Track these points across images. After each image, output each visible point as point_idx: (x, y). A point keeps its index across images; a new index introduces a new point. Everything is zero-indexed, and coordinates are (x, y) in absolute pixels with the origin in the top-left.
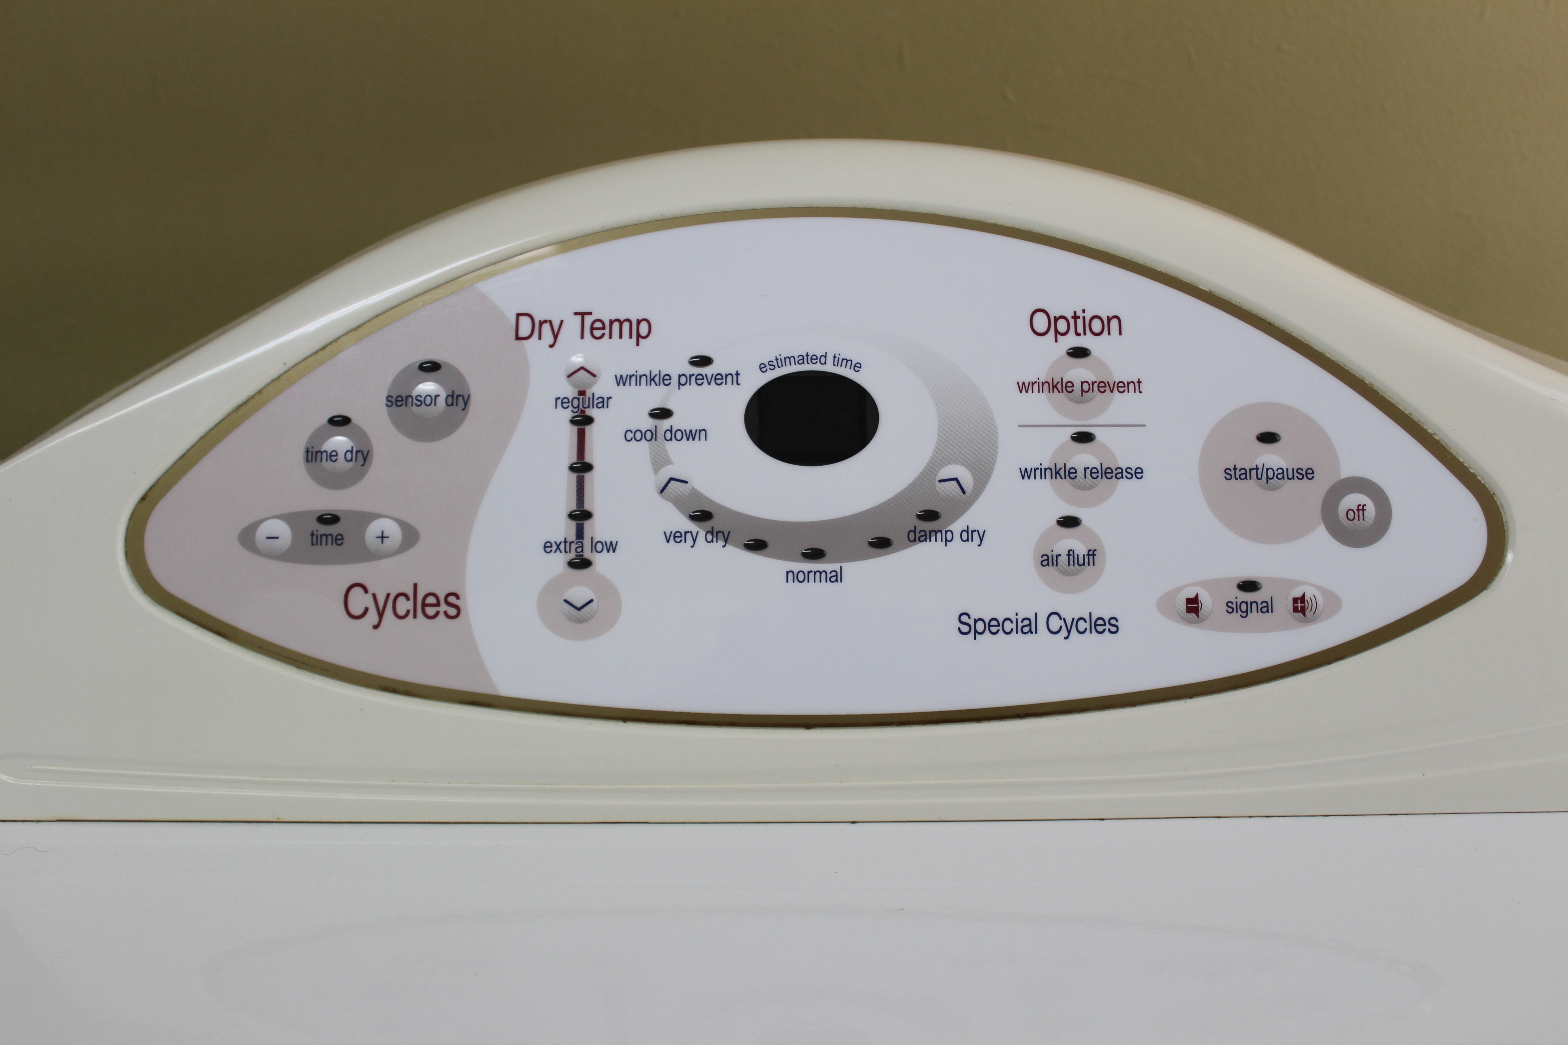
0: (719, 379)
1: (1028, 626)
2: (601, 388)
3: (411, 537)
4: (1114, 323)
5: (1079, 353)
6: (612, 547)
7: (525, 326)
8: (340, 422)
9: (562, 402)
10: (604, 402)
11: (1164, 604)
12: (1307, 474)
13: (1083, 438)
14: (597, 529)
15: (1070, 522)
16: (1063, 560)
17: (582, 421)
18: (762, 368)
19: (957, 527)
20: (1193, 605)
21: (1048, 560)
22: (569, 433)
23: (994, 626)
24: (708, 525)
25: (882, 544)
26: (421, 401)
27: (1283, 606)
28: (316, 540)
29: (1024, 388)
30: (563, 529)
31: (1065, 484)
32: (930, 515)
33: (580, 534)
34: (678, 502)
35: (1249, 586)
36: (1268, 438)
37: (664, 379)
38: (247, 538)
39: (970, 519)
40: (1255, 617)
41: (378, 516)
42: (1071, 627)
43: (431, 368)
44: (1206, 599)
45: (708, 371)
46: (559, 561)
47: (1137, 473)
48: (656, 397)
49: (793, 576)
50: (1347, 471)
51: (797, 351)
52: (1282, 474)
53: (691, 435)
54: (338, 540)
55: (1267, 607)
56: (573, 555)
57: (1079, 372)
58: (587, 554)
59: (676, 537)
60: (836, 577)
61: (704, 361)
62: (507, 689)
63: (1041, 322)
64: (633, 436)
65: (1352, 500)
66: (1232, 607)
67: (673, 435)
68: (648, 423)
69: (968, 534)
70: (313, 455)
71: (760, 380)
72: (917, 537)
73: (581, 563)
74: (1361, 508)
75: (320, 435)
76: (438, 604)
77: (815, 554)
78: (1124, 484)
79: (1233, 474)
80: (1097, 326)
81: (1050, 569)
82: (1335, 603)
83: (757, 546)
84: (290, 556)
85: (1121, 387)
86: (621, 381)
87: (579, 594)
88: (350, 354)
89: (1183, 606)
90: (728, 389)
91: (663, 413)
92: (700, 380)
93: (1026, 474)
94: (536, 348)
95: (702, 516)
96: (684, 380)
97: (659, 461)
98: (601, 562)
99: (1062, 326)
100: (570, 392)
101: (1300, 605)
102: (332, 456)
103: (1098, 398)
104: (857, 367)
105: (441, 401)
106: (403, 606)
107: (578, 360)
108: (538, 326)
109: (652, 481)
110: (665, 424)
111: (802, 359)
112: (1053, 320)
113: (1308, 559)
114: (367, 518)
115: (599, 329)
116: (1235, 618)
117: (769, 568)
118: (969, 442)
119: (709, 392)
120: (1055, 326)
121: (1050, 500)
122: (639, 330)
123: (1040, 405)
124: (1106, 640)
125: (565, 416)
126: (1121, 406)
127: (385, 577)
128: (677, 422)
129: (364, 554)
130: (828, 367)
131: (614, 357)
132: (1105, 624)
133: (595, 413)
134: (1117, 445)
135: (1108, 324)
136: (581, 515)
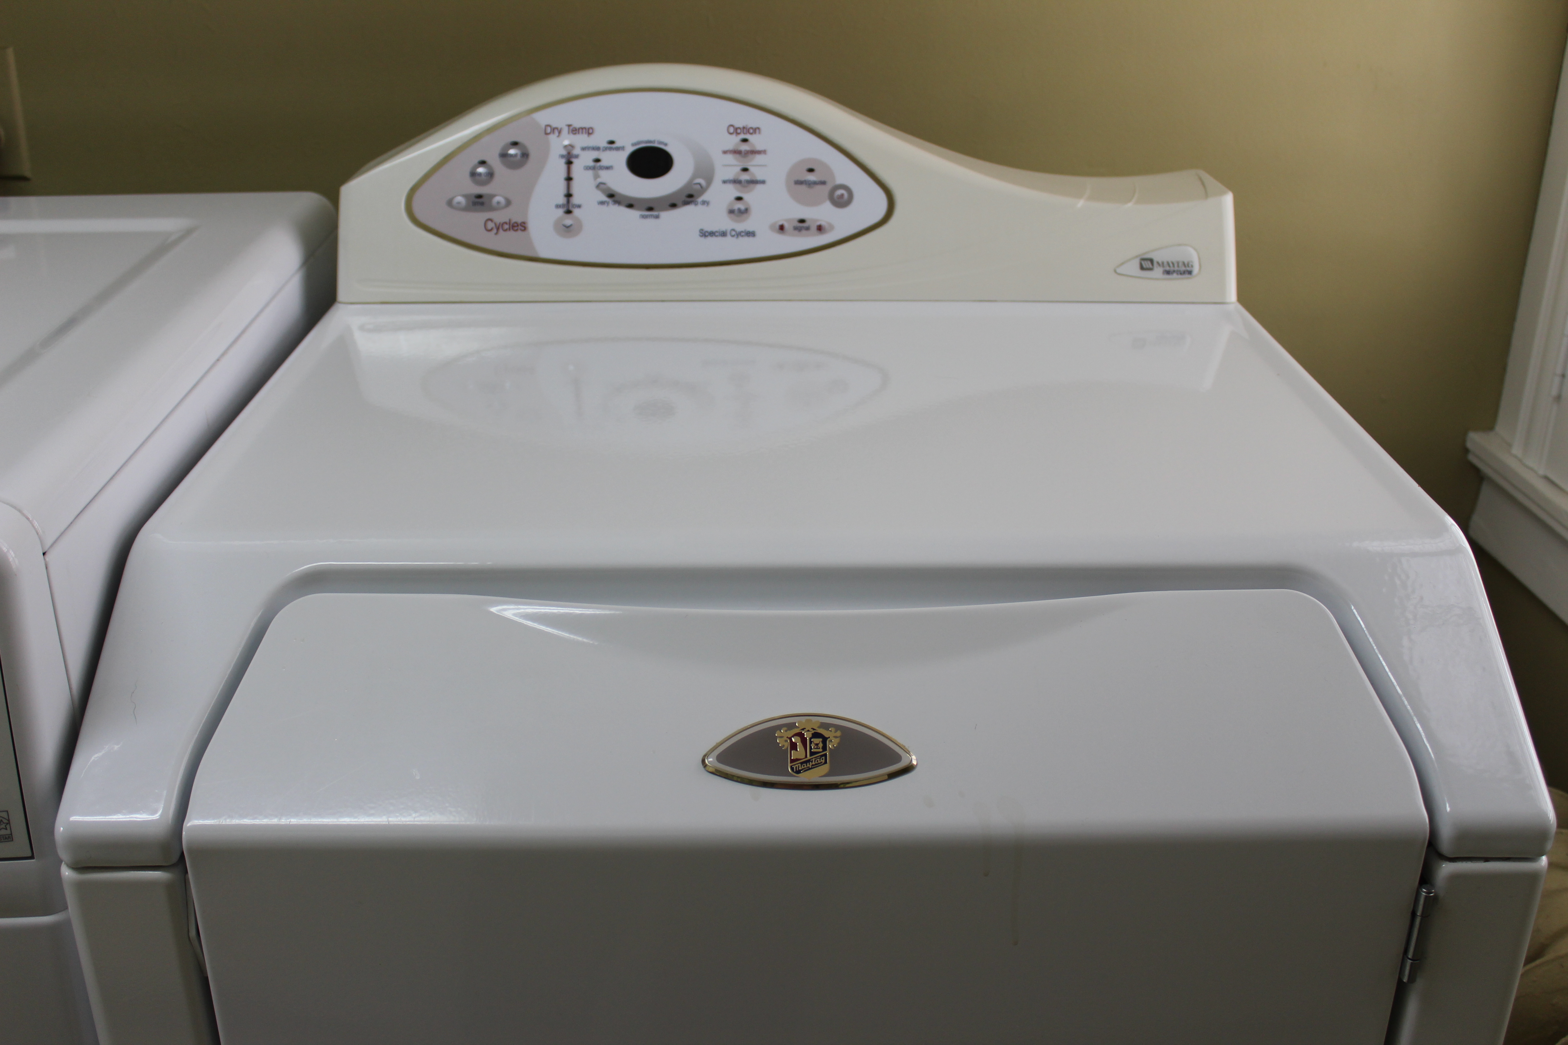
0: (618, 149)
1: (724, 234)
2: (576, 151)
3: (508, 203)
4: (757, 131)
5: (745, 140)
6: (579, 206)
7: (549, 130)
8: (483, 163)
9: (562, 156)
10: (577, 157)
11: (772, 227)
12: (823, 183)
13: (745, 170)
14: (575, 200)
15: (739, 199)
16: (736, 212)
17: (569, 163)
18: (633, 145)
19: (700, 200)
20: (782, 228)
21: (731, 212)
22: (565, 167)
23: (712, 234)
24: (613, 199)
25: (674, 206)
26: (511, 156)
27: (814, 228)
28: (475, 204)
29: (725, 152)
30: (562, 200)
31: (738, 186)
32: (691, 196)
33: (568, 202)
34: (603, 191)
35: (802, 221)
36: (811, 170)
37: (597, 149)
38: (450, 203)
39: (705, 197)
40: (804, 232)
41: (497, 195)
42: (739, 234)
43: (515, 144)
44: (786, 225)
45: (613, 146)
46: (561, 211)
47: (763, 182)
48: (595, 155)
49: (643, 217)
50: (838, 182)
51: (645, 139)
52: (815, 183)
53: (608, 168)
54: (482, 204)
55: (808, 229)
56: (565, 209)
57: (744, 147)
58: (571, 208)
59: (602, 203)
60: (657, 217)
61: (612, 142)
62: (543, 254)
63: (732, 130)
64: (588, 168)
65: (839, 192)
66: (796, 228)
67: (602, 168)
68: (592, 164)
69: (705, 203)
70: (473, 174)
71: (631, 150)
72: (686, 203)
73: (569, 212)
74: (842, 195)
75: (476, 167)
76: (518, 226)
77: (650, 209)
78: (759, 186)
79: (799, 183)
80: (751, 131)
81: (732, 215)
82: (832, 227)
83: (630, 206)
84: (466, 209)
85: (759, 152)
86: (584, 149)
87: (568, 221)
88: (486, 139)
89: (777, 227)
90: (620, 153)
91: (597, 160)
92: (611, 149)
93: (725, 182)
94: (553, 138)
95: (611, 196)
96: (606, 149)
97: (596, 176)
98: (576, 212)
99: (739, 131)
100: (564, 152)
101: (820, 228)
102: (480, 174)
103: (750, 156)
104: (666, 145)
105: (519, 157)
106: (506, 227)
107: (566, 142)
108: (553, 130)
109: (594, 184)
110: (598, 164)
111: (648, 141)
112: (736, 129)
113: (824, 212)
114: (493, 196)
115: (575, 131)
116: (796, 232)
117: (634, 214)
118: (705, 172)
119: (614, 153)
120: (736, 131)
121: (732, 191)
122: (589, 131)
123: (730, 159)
124: (751, 239)
125: (563, 161)
126: (758, 159)
127: (499, 217)
128: (603, 163)
129: (492, 209)
130: (656, 145)
131: (581, 140)
132: (751, 234)
133: (574, 160)
134: (757, 172)
135: (756, 130)
136: (569, 195)
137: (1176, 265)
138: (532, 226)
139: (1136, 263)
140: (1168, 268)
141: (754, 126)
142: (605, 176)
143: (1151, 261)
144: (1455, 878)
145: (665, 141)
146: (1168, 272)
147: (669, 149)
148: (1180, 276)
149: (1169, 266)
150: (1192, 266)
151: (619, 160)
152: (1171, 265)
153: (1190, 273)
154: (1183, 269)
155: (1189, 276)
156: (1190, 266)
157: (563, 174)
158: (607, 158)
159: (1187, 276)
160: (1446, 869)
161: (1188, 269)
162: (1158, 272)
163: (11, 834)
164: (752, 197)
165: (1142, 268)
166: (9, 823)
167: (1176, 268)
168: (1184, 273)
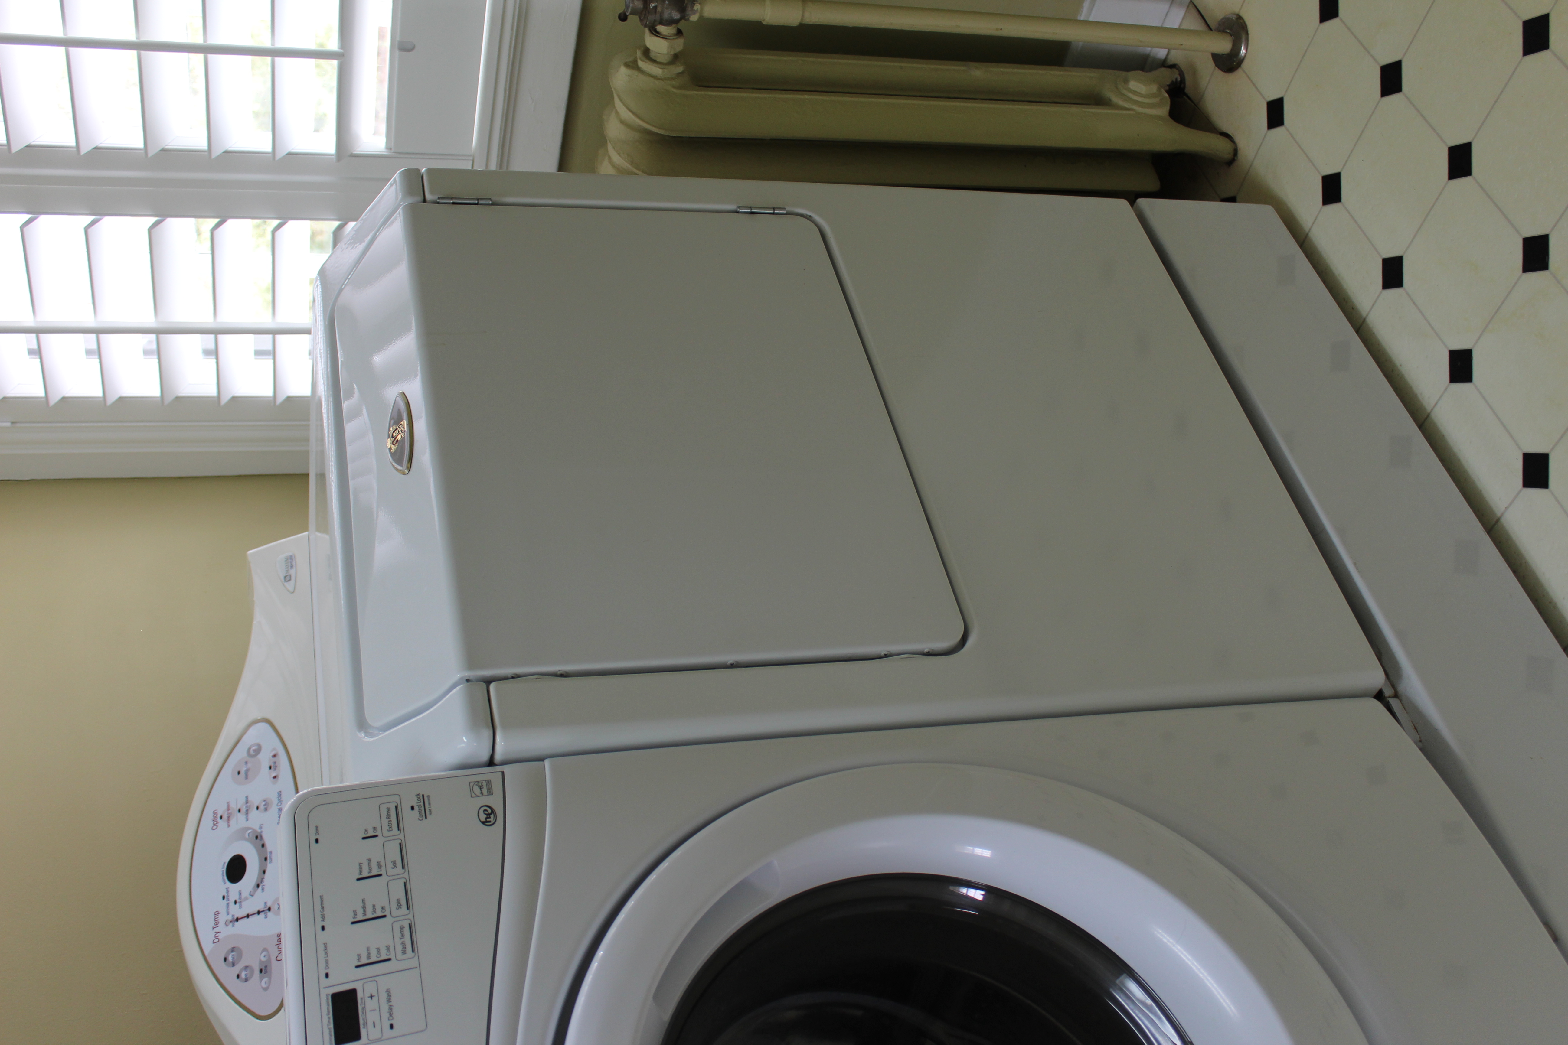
0: (228, 893)
1: (279, 805)
2: (229, 918)
3: (264, 950)
5: (221, 817)
6: (265, 905)
7: (216, 941)
8: (238, 977)
9: (233, 925)
10: (233, 916)
11: (275, 784)
12: (246, 764)
13: (239, 811)
14: (261, 907)
15: (257, 808)
16: (265, 807)
17: (237, 920)
18: (225, 883)
19: (259, 831)
20: (275, 777)
21: (266, 809)
22: (240, 921)
23: (279, 811)
24: (260, 885)
25: (263, 846)
26: (233, 958)
27: (274, 759)
28: (266, 972)
29: (229, 827)
30: (262, 915)
31: (249, 812)
32: (257, 838)
33: (263, 911)
34: (255, 891)
35: (270, 768)
36: (239, 773)
37: (228, 904)
38: (265, 989)
39: (257, 829)
40: (277, 764)
41: (260, 958)
42: (280, 800)
43: (225, 960)
44: (274, 775)
45: (226, 896)
46: (269, 914)
47: (247, 797)
48: (232, 906)
49: (271, 861)
50: (245, 754)
51: (221, 877)
52: (246, 768)
53: (240, 894)
54: (265, 968)
55: (275, 763)
56: (268, 911)
57: (225, 816)
58: (267, 908)
59: (263, 890)
60: (271, 853)
61: (224, 898)
63: (215, 828)
64: (240, 908)
65: (252, 752)
66: (275, 769)
67: (240, 898)
68: (238, 904)
69: (261, 828)
70: (246, 980)
71: (229, 884)
72: (261, 838)
73: (269, 909)
74: (253, 750)
75: (241, 980)
76: (280, 938)
77: (266, 859)
78: (250, 799)
79: (247, 777)
80: (215, 815)
81: (268, 809)
82: (274, 749)
83: (264, 872)
84: (270, 977)
85: (228, 807)
86: (228, 914)
87: (275, 908)
89: (274, 780)
90: (230, 890)
91: (235, 903)
92: (228, 897)
93: (247, 820)
94: (221, 936)
95: (258, 886)
96: (228, 900)
97: (246, 899)
98: (269, 905)
100: (231, 926)
101: (274, 756)
102: (246, 975)
103: (231, 811)
104: (225, 863)
105: (234, 954)
106: (280, 946)
107: (224, 926)
108: (216, 937)
109: (250, 900)
110: (238, 901)
111: (223, 875)
112: (214, 825)
113: (265, 758)
114: (260, 961)
115: (217, 923)
116: (277, 769)
117: (270, 868)
118: (241, 834)
119: (231, 894)
120: (215, 824)
121: (254, 813)
122: (217, 914)
123: (233, 822)
124: (283, 793)
125: (236, 923)
126: (233, 805)
127: (274, 953)
128: (237, 898)
129: (269, 960)
130: (225, 869)
131: (223, 918)
132: (280, 794)
133: (235, 918)
134: (241, 803)
135: (215, 813)
136: (259, 913)
138: (276, 932)
141: (212, 815)
142: (245, 894)
145: (222, 863)
147: (227, 860)
149: (288, 567)
150: (288, 556)
151: (234, 888)
153: (291, 556)
154: (289, 560)
157: (246, 920)
158: (234, 896)
162: (292, 572)
163: (486, 781)
164: (256, 800)
166: (478, 782)
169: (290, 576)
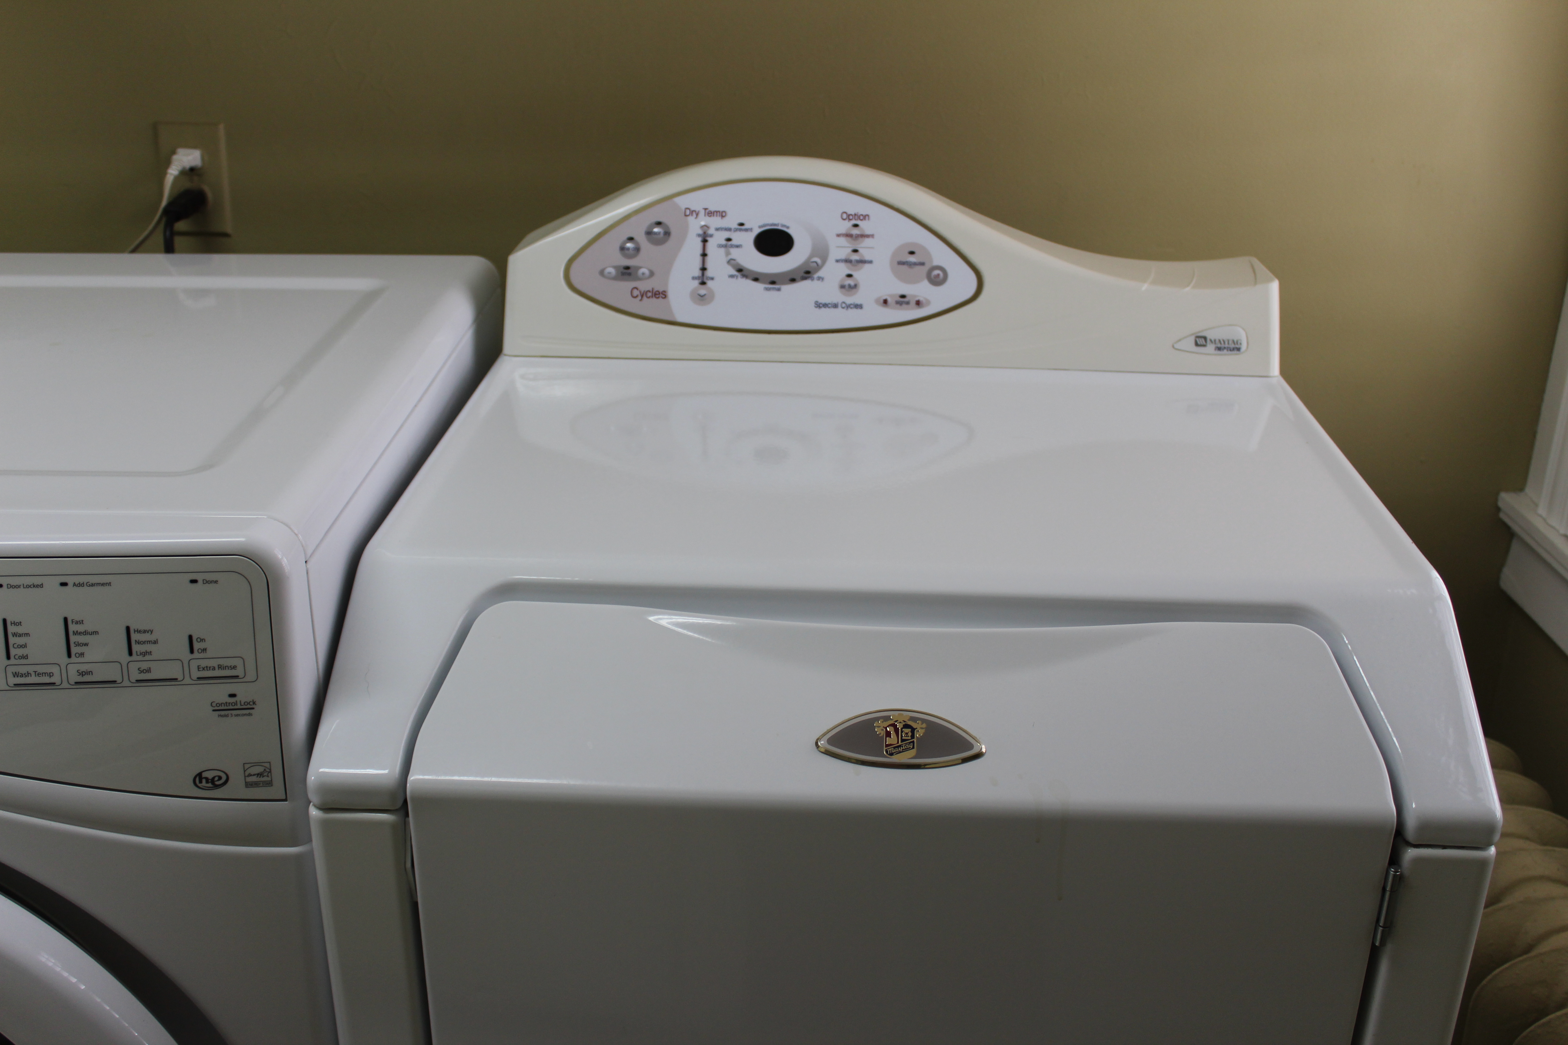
0: (746, 230)
1: (835, 306)
2: (711, 231)
3: (652, 274)
4: (867, 217)
5: (856, 226)
6: (712, 279)
7: (688, 212)
8: (631, 239)
9: (699, 235)
10: (711, 236)
11: (877, 301)
12: (922, 264)
13: (855, 251)
14: (709, 273)
15: (850, 276)
16: (847, 287)
17: (705, 241)
18: (760, 227)
19: (816, 276)
20: (885, 302)
21: (842, 287)
22: (700, 245)
23: (825, 305)
24: (741, 273)
25: (793, 280)
26: (656, 233)
27: (913, 303)
28: (623, 274)
29: (838, 235)
30: (697, 273)
31: (849, 264)
32: (808, 272)
33: (703, 275)
34: (733, 266)
35: (903, 296)
36: (912, 253)
37: (729, 230)
38: (602, 273)
39: (820, 274)
40: (904, 306)
41: (642, 267)
42: (848, 307)
43: (659, 224)
44: (889, 300)
45: (743, 227)
46: (696, 283)
47: (871, 262)
48: (727, 235)
49: (767, 289)
50: (936, 263)
51: (770, 222)
52: (915, 264)
53: (738, 246)
54: (630, 274)
55: (908, 303)
56: (700, 281)
57: (855, 231)
58: (705, 281)
59: (732, 276)
60: (779, 290)
61: (742, 224)
62: (680, 319)
63: (845, 216)
64: (720, 246)
65: (936, 272)
66: (897, 303)
67: (732, 246)
68: (724, 242)
69: (820, 279)
70: (622, 249)
71: (759, 231)
72: (804, 279)
73: (703, 283)
74: (938, 275)
75: (625, 243)
76: (659, 294)
77: (773, 283)
78: (867, 266)
79: (901, 263)
80: (862, 218)
81: (843, 290)
82: (928, 303)
83: (756, 280)
84: (615, 278)
85: (868, 236)
86: (717, 229)
87: (703, 291)
88: (633, 219)
89: (882, 301)
90: (749, 233)
91: (729, 240)
92: (740, 230)
93: (837, 261)
94: (691, 219)
95: (740, 270)
96: (736, 230)
97: (728, 254)
98: (710, 283)
99: (851, 217)
100: (701, 232)
101: (918, 303)
102: (628, 249)
103: (860, 239)
104: (788, 227)
105: (662, 235)
106: (649, 294)
107: (703, 223)
108: (692, 212)
109: (724, 260)
110: (730, 243)
111: (772, 225)
112: (849, 216)
113: (922, 289)
114: (639, 268)
115: (710, 214)
116: (898, 306)
117: (759, 287)
118: (821, 252)
119: (743, 234)
120: (849, 217)
121: (844, 269)
122: (722, 214)
123: (843, 241)
124: (859, 311)
125: (699, 239)
126: (867, 242)
127: (644, 286)
128: (733, 242)
129: (638, 279)
130: (780, 228)
131: (715, 222)
132: (859, 306)
133: (708, 239)
134: (865, 254)
135: (865, 217)
136: (704, 269)
137: (1226, 343)
138: (671, 294)
139: (1192, 340)
140: (1219, 345)
141: (864, 213)
142: (735, 253)
143: (1205, 338)
144: (1418, 861)
145: (788, 225)
146: (1219, 349)
147: (790, 231)
148: (1230, 352)
149: (1221, 344)
150: (1241, 344)
151: (747, 240)
152: (1222, 342)
153: (1239, 349)
154: (1232, 346)
155: (1238, 352)
156: (1239, 344)
157: (699, 251)
158: (737, 238)
159: (1235, 352)
160: (1411, 853)
161: (1237, 346)
162: (1210, 348)
163: (271, 781)
164: (861, 275)
165: (1197, 344)
166: (270, 772)
167: (1226, 345)
168: (1233, 349)
169: (1204, 346)
